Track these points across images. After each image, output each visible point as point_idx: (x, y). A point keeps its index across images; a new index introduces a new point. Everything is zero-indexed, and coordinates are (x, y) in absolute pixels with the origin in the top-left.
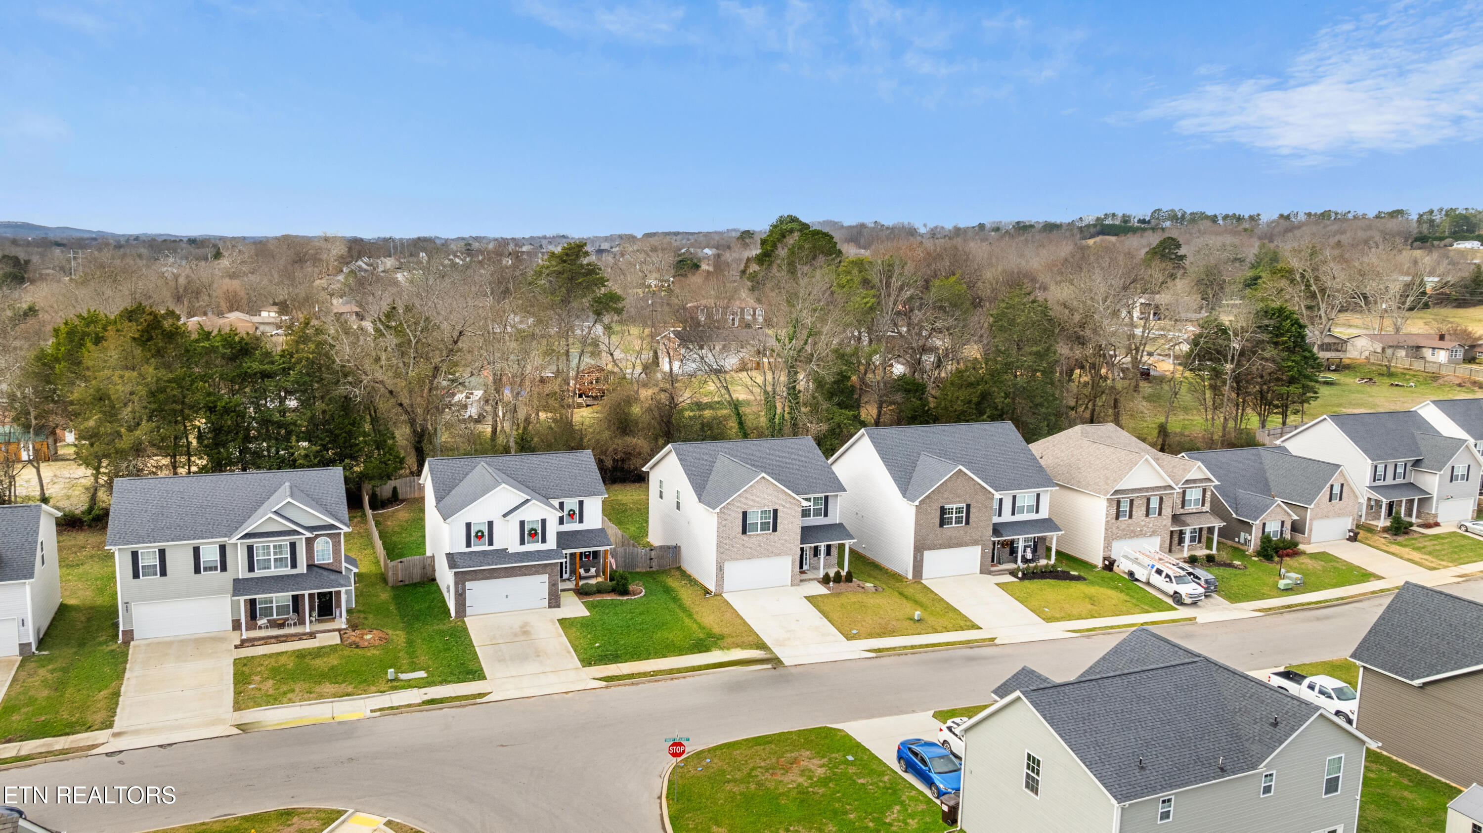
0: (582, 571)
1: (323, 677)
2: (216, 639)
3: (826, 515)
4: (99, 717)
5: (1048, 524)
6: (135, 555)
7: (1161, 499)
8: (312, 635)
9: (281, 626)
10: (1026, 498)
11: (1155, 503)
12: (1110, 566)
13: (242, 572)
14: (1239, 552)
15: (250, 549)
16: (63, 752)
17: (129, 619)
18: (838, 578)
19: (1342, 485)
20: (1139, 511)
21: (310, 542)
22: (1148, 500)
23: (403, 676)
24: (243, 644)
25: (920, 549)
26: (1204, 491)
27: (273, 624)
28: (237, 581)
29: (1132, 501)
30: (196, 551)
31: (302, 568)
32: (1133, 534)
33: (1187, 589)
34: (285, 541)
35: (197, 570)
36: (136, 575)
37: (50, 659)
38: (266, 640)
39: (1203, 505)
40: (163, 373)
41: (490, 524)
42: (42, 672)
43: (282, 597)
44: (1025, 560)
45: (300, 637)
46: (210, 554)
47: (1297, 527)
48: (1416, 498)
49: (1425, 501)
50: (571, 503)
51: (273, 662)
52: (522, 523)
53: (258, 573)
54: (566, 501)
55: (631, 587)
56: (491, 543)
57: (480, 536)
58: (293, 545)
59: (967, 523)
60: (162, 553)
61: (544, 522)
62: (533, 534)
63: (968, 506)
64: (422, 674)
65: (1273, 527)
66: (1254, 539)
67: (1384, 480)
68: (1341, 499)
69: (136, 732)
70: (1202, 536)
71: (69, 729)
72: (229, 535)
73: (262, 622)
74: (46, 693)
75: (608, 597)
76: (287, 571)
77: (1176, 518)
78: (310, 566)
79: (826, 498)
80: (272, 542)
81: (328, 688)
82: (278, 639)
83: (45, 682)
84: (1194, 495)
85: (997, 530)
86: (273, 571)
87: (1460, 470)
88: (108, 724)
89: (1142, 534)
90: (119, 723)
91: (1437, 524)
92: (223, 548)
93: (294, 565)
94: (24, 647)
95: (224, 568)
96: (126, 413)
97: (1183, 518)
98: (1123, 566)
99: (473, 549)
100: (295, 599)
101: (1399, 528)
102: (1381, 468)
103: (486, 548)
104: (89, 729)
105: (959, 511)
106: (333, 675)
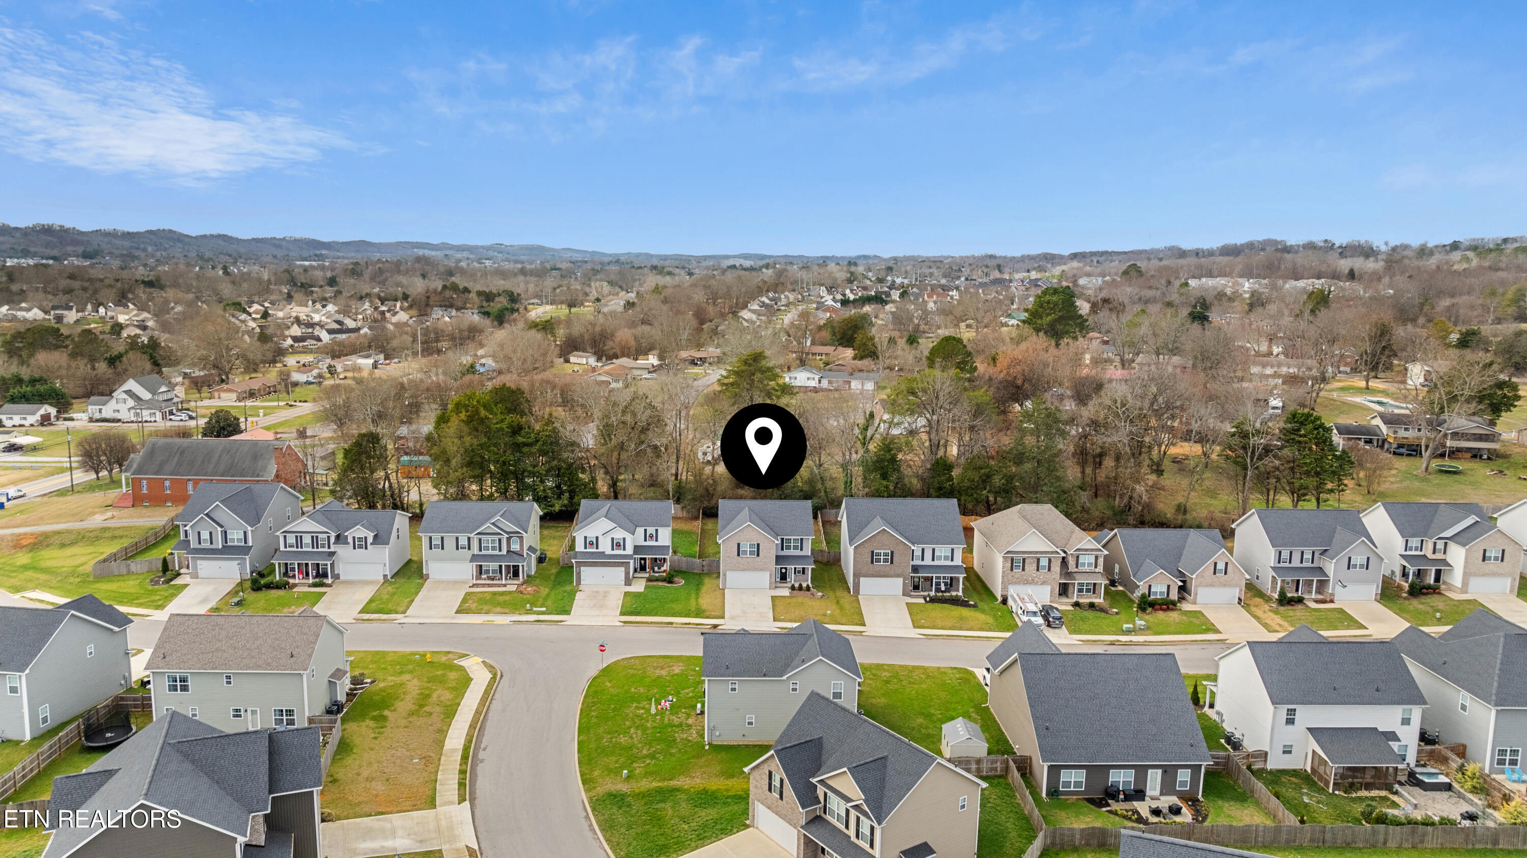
0: (656, 569)
1: (499, 604)
2: (463, 582)
3: (801, 550)
4: (402, 609)
5: (958, 569)
6: (431, 538)
7: (1050, 561)
8: (505, 585)
9: (493, 579)
10: (942, 551)
11: (1044, 562)
12: (1004, 601)
13: (475, 550)
14: (1131, 603)
15: (480, 540)
16: (384, 620)
17: (427, 569)
18: (800, 588)
19: (1227, 564)
20: (1031, 567)
21: (508, 539)
22: (1038, 560)
23: (535, 609)
24: (474, 586)
25: (857, 576)
26: (1097, 558)
27: (489, 578)
28: (473, 555)
29: (1024, 560)
30: (457, 539)
31: (504, 552)
32: (1026, 582)
34: (496, 538)
35: (457, 549)
36: (431, 548)
37: (394, 583)
38: (483, 585)
39: (1096, 567)
40: (475, 442)
41: (597, 538)
42: (389, 588)
43: (494, 566)
44: (938, 590)
45: (499, 586)
46: (463, 541)
48: (1315, 579)
49: (1324, 582)
50: (651, 530)
51: (480, 596)
52: (613, 539)
53: (484, 552)
54: (648, 528)
55: (676, 579)
56: (597, 548)
57: (591, 544)
58: (500, 540)
59: (892, 562)
60: (442, 538)
61: (624, 539)
62: (618, 545)
63: (892, 552)
64: (544, 609)
65: (1159, 590)
66: (1138, 595)
67: (1290, 562)
68: (1226, 573)
69: (413, 617)
71: (389, 612)
72: (471, 533)
73: (484, 576)
74: (387, 597)
75: (660, 584)
76: (497, 552)
77: (1068, 574)
78: (508, 551)
79: (802, 539)
80: (490, 538)
81: (498, 609)
82: (489, 585)
83: (388, 592)
84: (1087, 559)
85: (918, 569)
86: (490, 552)
87: (1358, 561)
88: (404, 612)
89: (1032, 582)
90: (408, 613)
91: (1332, 601)
92: (469, 539)
93: (500, 550)
94: (385, 576)
95: (469, 549)
96: (454, 462)
97: (1075, 575)
99: (588, 550)
100: (500, 566)
101: (1282, 601)
102: (1285, 554)
103: (594, 550)
104: (397, 613)
105: (886, 554)
106: (504, 605)
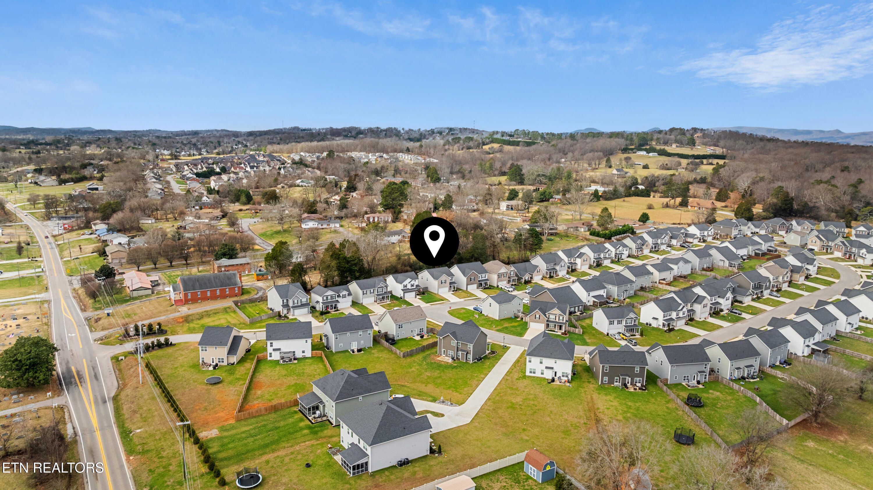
2: (373, 303)
3: (452, 280)
5: (487, 280)
7: (507, 274)
8: (387, 302)
10: (483, 275)
11: (505, 275)
12: (498, 287)
13: (376, 293)
14: (521, 283)
18: (455, 290)
19: (541, 269)
20: (503, 277)
21: (385, 288)
24: (378, 303)
25: (467, 285)
26: (514, 272)
27: (381, 301)
28: (376, 295)
29: (502, 275)
30: (370, 290)
31: (384, 292)
32: (502, 281)
33: (511, 289)
35: (370, 293)
36: (363, 295)
37: (354, 307)
39: (514, 275)
41: (407, 284)
43: (381, 297)
44: (484, 286)
45: (385, 302)
46: (372, 291)
47: (531, 278)
49: (556, 272)
53: (378, 293)
55: (425, 293)
56: (407, 287)
57: (405, 286)
58: (383, 289)
59: (474, 280)
60: (366, 291)
61: (414, 284)
62: (412, 285)
65: (527, 278)
66: (523, 280)
67: (549, 268)
68: (540, 272)
70: (514, 280)
72: (375, 288)
77: (509, 278)
79: (452, 277)
80: (380, 289)
84: (512, 273)
85: (479, 281)
86: (380, 293)
87: (563, 265)
91: (559, 276)
93: (382, 292)
98: (500, 286)
99: (405, 288)
100: (383, 297)
101: (551, 277)
102: (548, 266)
105: (473, 278)
